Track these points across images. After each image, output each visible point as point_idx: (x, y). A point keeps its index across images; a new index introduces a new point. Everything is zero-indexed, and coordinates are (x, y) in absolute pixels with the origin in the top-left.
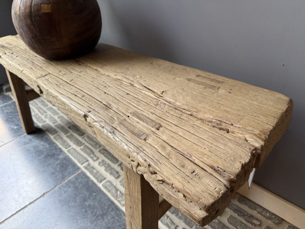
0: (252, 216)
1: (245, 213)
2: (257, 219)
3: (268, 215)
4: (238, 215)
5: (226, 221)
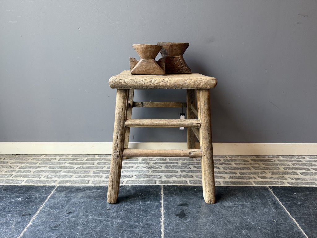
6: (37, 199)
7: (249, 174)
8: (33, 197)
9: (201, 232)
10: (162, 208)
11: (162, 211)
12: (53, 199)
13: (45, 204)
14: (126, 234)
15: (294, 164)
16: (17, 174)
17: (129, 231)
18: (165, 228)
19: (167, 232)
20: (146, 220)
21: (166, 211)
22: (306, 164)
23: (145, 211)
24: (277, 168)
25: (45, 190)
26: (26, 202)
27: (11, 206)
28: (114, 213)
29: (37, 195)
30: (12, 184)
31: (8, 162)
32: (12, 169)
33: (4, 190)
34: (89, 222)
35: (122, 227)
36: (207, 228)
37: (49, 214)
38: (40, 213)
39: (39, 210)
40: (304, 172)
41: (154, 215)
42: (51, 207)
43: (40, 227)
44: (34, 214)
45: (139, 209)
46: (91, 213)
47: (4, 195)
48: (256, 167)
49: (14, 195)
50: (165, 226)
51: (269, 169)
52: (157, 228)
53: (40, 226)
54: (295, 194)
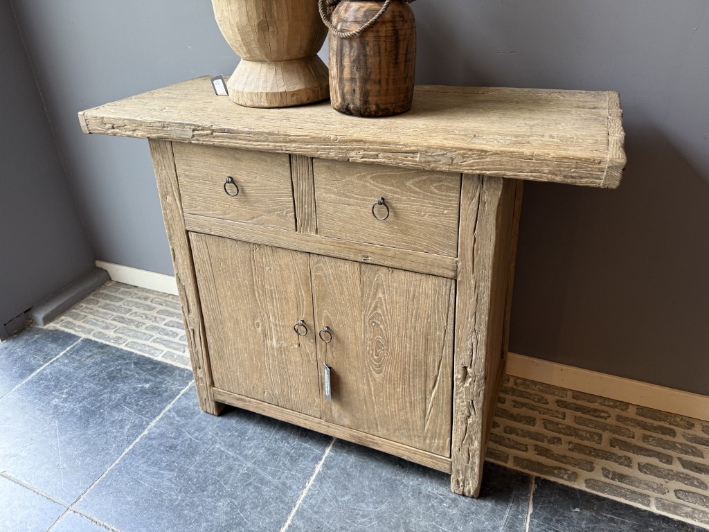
0: (596, 410)
1: (588, 409)
2: (603, 411)
3: (611, 403)
4: (582, 413)
5: (574, 423)
6: (166, 391)
7: (523, 436)
8: (163, 386)
9: (350, 526)
10: (321, 463)
11: (319, 468)
12: (186, 397)
13: (174, 404)
14: (249, 490)
15: (645, 438)
16: (158, 336)
17: (256, 487)
18: (304, 502)
19: (303, 507)
20: (286, 477)
21: (323, 471)
22: (681, 444)
23: (294, 460)
24: (596, 438)
25: (183, 377)
26: (153, 393)
27: (134, 395)
28: (251, 448)
29: (170, 384)
30: (147, 355)
31: (154, 308)
32: (155, 324)
33: (135, 364)
34: (213, 453)
35: (249, 476)
36: (363, 522)
37: (172, 424)
38: (162, 419)
39: (164, 412)
40: (652, 465)
41: (302, 470)
42: (178, 412)
43: (154, 442)
44: (155, 417)
45: (288, 453)
46: (222, 439)
47: (131, 373)
48: (552, 422)
49: (144, 375)
50: (306, 497)
51: (577, 435)
52: (294, 496)
53: (154, 439)
54: (577, 510)
